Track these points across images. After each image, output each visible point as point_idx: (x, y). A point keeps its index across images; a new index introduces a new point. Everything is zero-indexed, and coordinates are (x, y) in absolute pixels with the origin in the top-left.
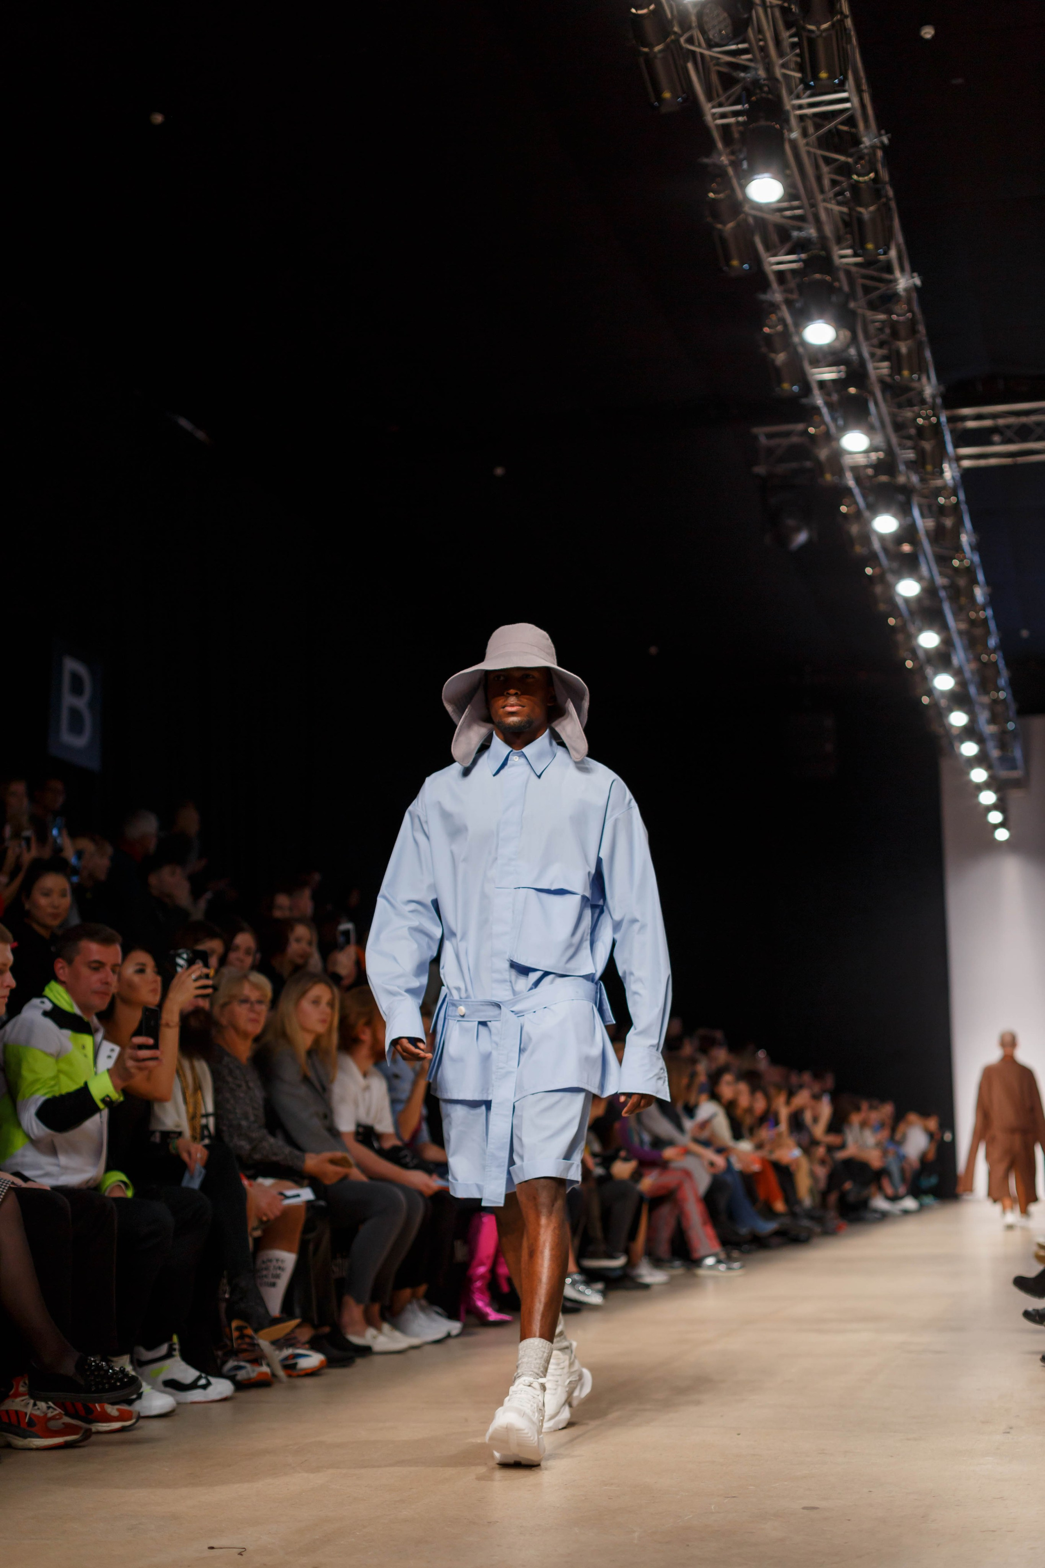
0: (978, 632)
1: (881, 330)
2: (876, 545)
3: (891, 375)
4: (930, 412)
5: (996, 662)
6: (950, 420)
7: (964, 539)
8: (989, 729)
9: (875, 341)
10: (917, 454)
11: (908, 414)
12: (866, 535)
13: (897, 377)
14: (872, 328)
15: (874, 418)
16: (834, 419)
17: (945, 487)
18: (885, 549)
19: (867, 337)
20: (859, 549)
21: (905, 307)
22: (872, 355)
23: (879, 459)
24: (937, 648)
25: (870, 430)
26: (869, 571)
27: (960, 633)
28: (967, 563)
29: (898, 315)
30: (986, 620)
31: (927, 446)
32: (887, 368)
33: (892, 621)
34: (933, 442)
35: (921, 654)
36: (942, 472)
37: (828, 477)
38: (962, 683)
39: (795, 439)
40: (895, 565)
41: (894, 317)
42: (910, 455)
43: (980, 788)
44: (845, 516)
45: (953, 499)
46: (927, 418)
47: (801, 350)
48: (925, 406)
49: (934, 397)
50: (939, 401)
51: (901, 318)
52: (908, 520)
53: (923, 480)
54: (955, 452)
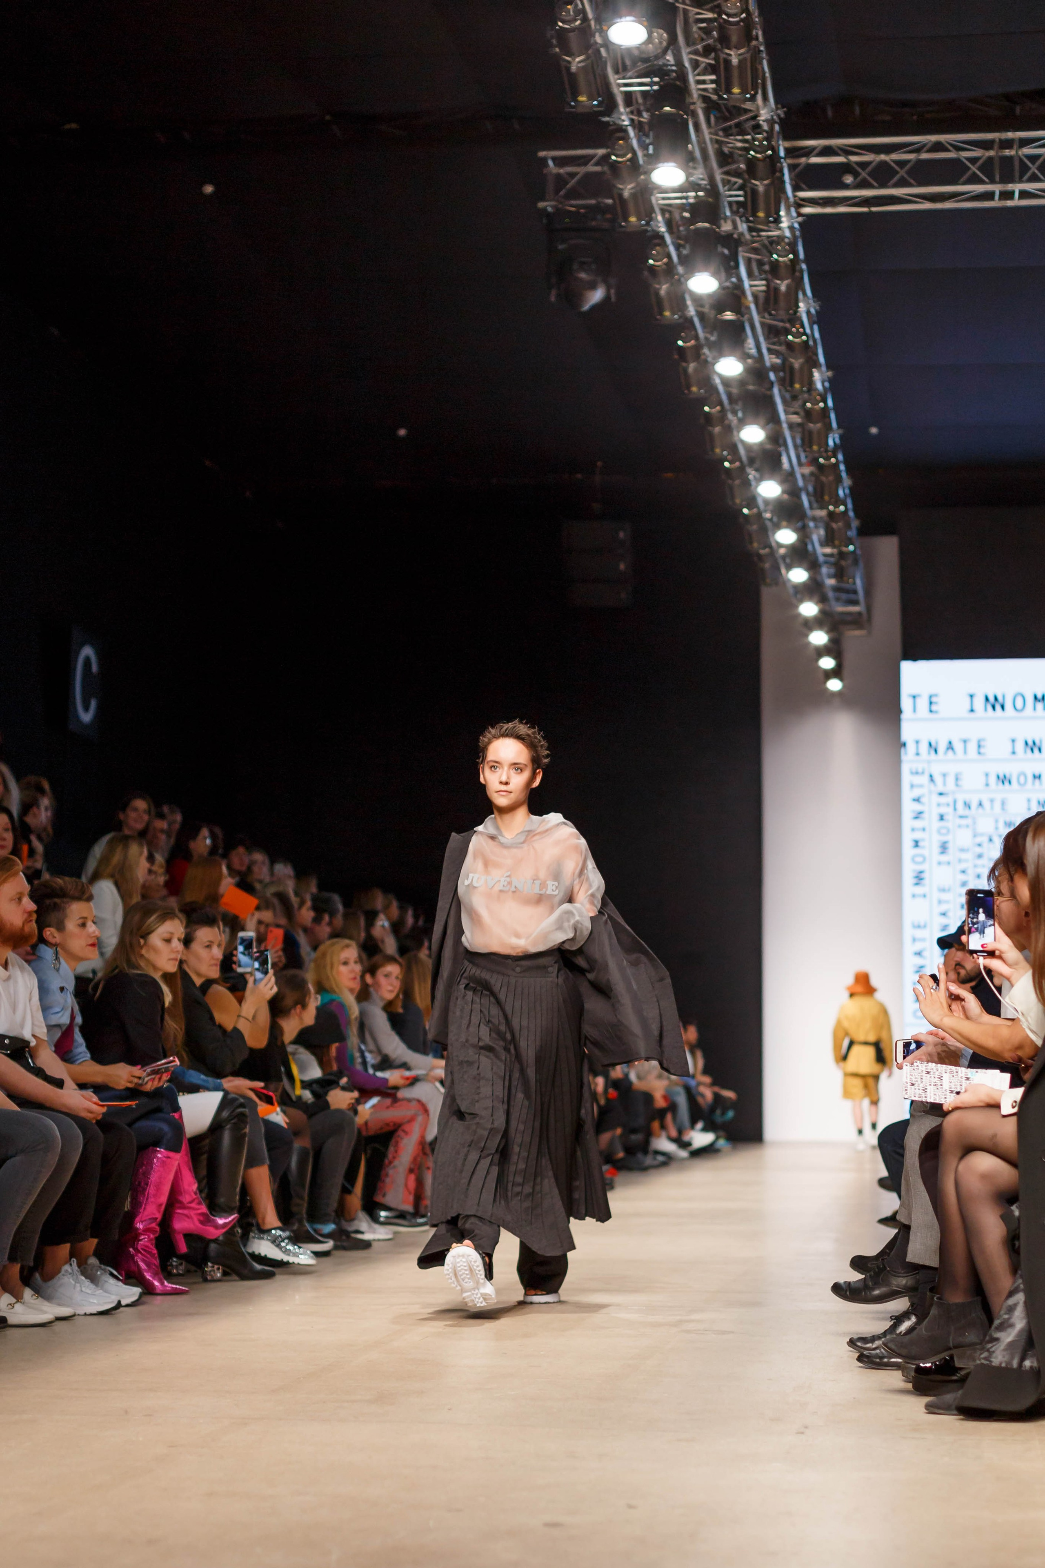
0: (815, 427)
1: (707, 31)
2: (691, 311)
3: (715, 91)
4: (765, 143)
5: (836, 465)
6: (788, 151)
7: (801, 305)
8: (823, 551)
9: (699, 47)
10: (745, 196)
11: (738, 143)
12: (679, 299)
13: (725, 96)
14: (695, 29)
15: (693, 146)
16: (644, 147)
17: (781, 238)
18: (702, 316)
19: (689, 42)
20: (667, 313)
21: (738, 4)
22: (695, 64)
23: (697, 197)
24: (761, 444)
25: (688, 161)
26: (680, 343)
27: (791, 426)
28: (804, 338)
29: (726, 15)
30: (825, 410)
31: (760, 186)
32: (712, 82)
33: (706, 409)
34: (766, 182)
35: (742, 451)
36: (777, 220)
37: (633, 219)
38: (793, 492)
39: (592, 168)
40: (713, 338)
41: (724, 16)
42: (739, 196)
43: (810, 625)
44: (652, 268)
45: (791, 256)
46: (761, 149)
47: (603, 50)
48: (757, 136)
49: (771, 122)
50: (777, 127)
51: (731, 19)
52: (734, 280)
53: (750, 229)
54: (795, 196)
